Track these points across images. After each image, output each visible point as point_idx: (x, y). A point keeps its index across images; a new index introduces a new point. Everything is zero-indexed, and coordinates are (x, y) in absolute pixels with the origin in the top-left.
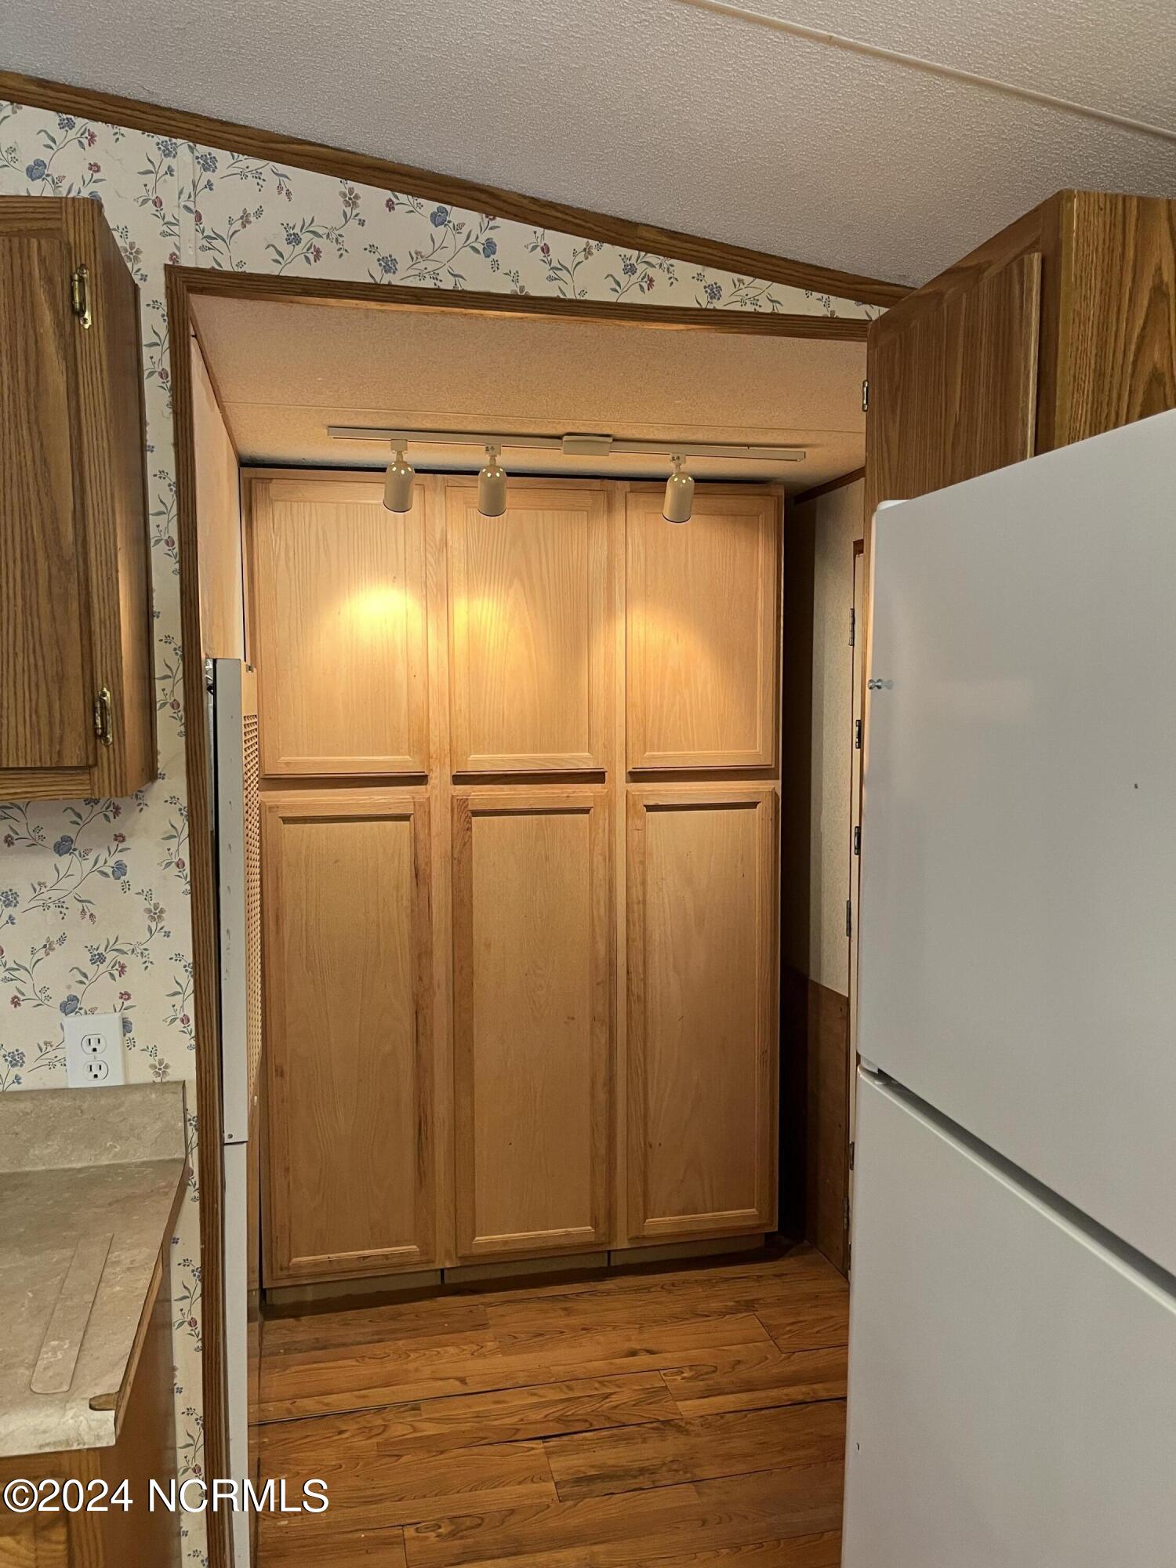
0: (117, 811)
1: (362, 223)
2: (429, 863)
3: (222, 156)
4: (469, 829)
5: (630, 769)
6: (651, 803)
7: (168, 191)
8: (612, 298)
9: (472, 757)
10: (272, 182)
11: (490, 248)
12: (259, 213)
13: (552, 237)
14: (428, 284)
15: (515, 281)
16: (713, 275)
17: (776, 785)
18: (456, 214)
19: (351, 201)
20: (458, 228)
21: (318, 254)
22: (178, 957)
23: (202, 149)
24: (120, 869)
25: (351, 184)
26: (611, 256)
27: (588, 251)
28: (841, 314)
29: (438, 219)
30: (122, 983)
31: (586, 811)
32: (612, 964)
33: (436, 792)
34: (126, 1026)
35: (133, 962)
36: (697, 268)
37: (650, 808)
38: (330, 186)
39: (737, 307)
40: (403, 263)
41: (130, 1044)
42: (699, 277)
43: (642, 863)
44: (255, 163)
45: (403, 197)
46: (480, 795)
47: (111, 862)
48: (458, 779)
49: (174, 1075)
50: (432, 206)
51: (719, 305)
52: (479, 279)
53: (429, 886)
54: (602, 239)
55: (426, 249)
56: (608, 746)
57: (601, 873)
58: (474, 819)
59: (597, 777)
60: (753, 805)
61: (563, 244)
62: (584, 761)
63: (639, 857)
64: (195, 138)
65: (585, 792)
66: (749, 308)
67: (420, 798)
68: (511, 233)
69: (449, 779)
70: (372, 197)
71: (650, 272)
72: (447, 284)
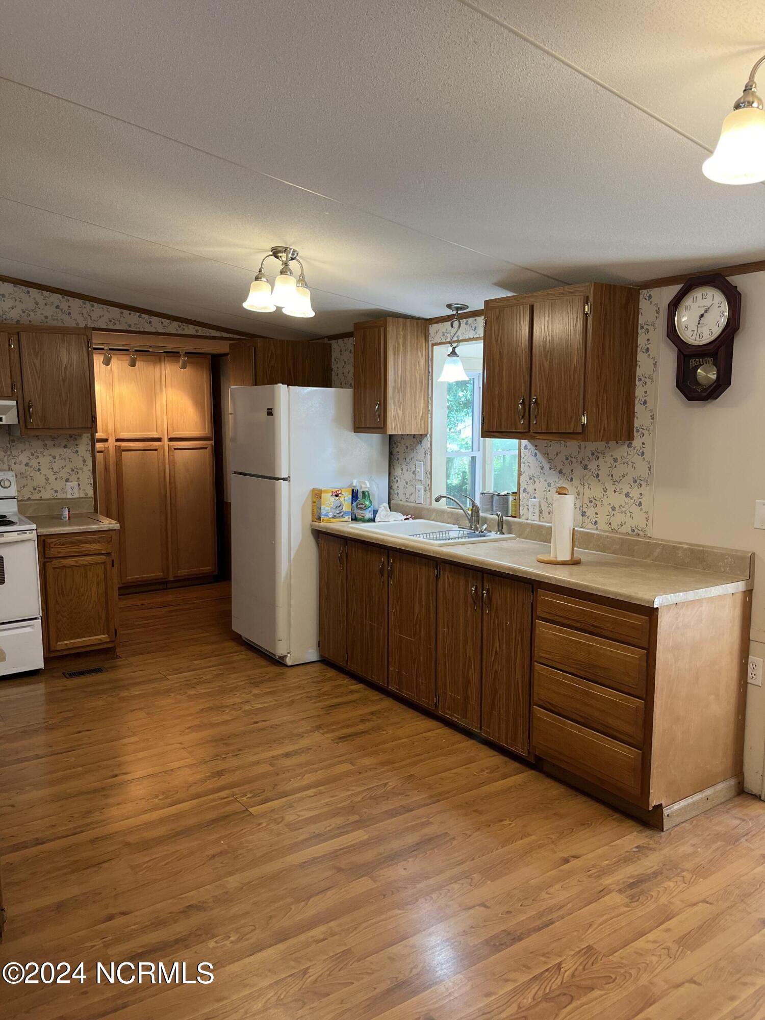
0: (76, 439)
1: (124, 318)
2: (109, 466)
3: (95, 304)
4: (121, 455)
5: (169, 437)
6: (176, 447)
7: (84, 311)
8: (176, 332)
9: (121, 434)
10: (106, 310)
11: (150, 322)
12: (103, 316)
13: (163, 320)
14: (138, 330)
15: (156, 329)
16: (197, 328)
17: (212, 442)
18: (143, 316)
19: (122, 313)
20: (144, 318)
21: (115, 324)
22: (89, 470)
23: (91, 303)
24: (77, 452)
25: (122, 310)
26: (175, 324)
27: (171, 323)
28: (224, 336)
29: (140, 317)
30: (78, 476)
31: (156, 450)
32: (166, 496)
33: (111, 444)
34: (79, 485)
35: (80, 472)
36: (194, 326)
37: (176, 449)
38: (117, 310)
39: (202, 334)
40: (133, 326)
41: (80, 489)
42: (194, 328)
43: (174, 465)
44: (102, 306)
45: (132, 312)
46: (124, 445)
47: (75, 450)
48: (117, 440)
49: (89, 496)
50: (138, 314)
51: (198, 334)
52: (148, 329)
53: (109, 472)
54: (174, 321)
55: (137, 323)
56: (162, 431)
57: (161, 468)
58: (123, 452)
59: (159, 440)
60: (206, 448)
61: (166, 322)
62: (155, 435)
63: (172, 463)
64: (90, 301)
65: (156, 444)
66: (205, 335)
67: (107, 446)
68: (155, 320)
69: (114, 441)
70: (126, 312)
71: (184, 327)
72: (142, 330)
